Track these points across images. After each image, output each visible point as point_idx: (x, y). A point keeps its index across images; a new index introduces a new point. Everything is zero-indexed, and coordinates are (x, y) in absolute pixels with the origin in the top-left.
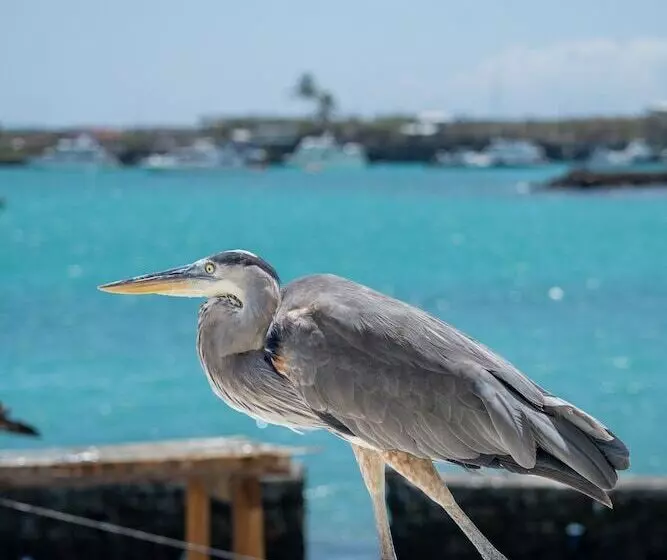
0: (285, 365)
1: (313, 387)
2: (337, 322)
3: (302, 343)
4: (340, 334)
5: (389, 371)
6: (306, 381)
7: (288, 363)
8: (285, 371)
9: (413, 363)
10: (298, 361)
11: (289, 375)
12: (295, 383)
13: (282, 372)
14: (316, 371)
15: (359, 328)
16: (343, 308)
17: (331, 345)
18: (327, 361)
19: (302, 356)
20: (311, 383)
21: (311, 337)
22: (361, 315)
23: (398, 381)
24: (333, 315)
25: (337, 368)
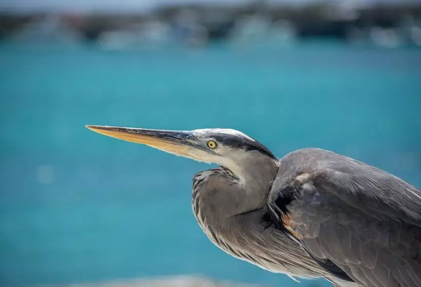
0: (291, 221)
1: (317, 239)
2: (334, 186)
3: (307, 203)
4: (337, 195)
5: (380, 225)
6: (311, 235)
7: (294, 220)
8: (291, 226)
9: (399, 219)
10: (303, 218)
11: (294, 229)
12: (300, 237)
13: (289, 228)
14: (319, 226)
15: (353, 190)
16: (338, 173)
17: (331, 204)
18: (329, 218)
19: (308, 214)
20: (315, 236)
21: (314, 199)
22: (355, 179)
23: (388, 234)
24: (331, 180)
25: (337, 223)
